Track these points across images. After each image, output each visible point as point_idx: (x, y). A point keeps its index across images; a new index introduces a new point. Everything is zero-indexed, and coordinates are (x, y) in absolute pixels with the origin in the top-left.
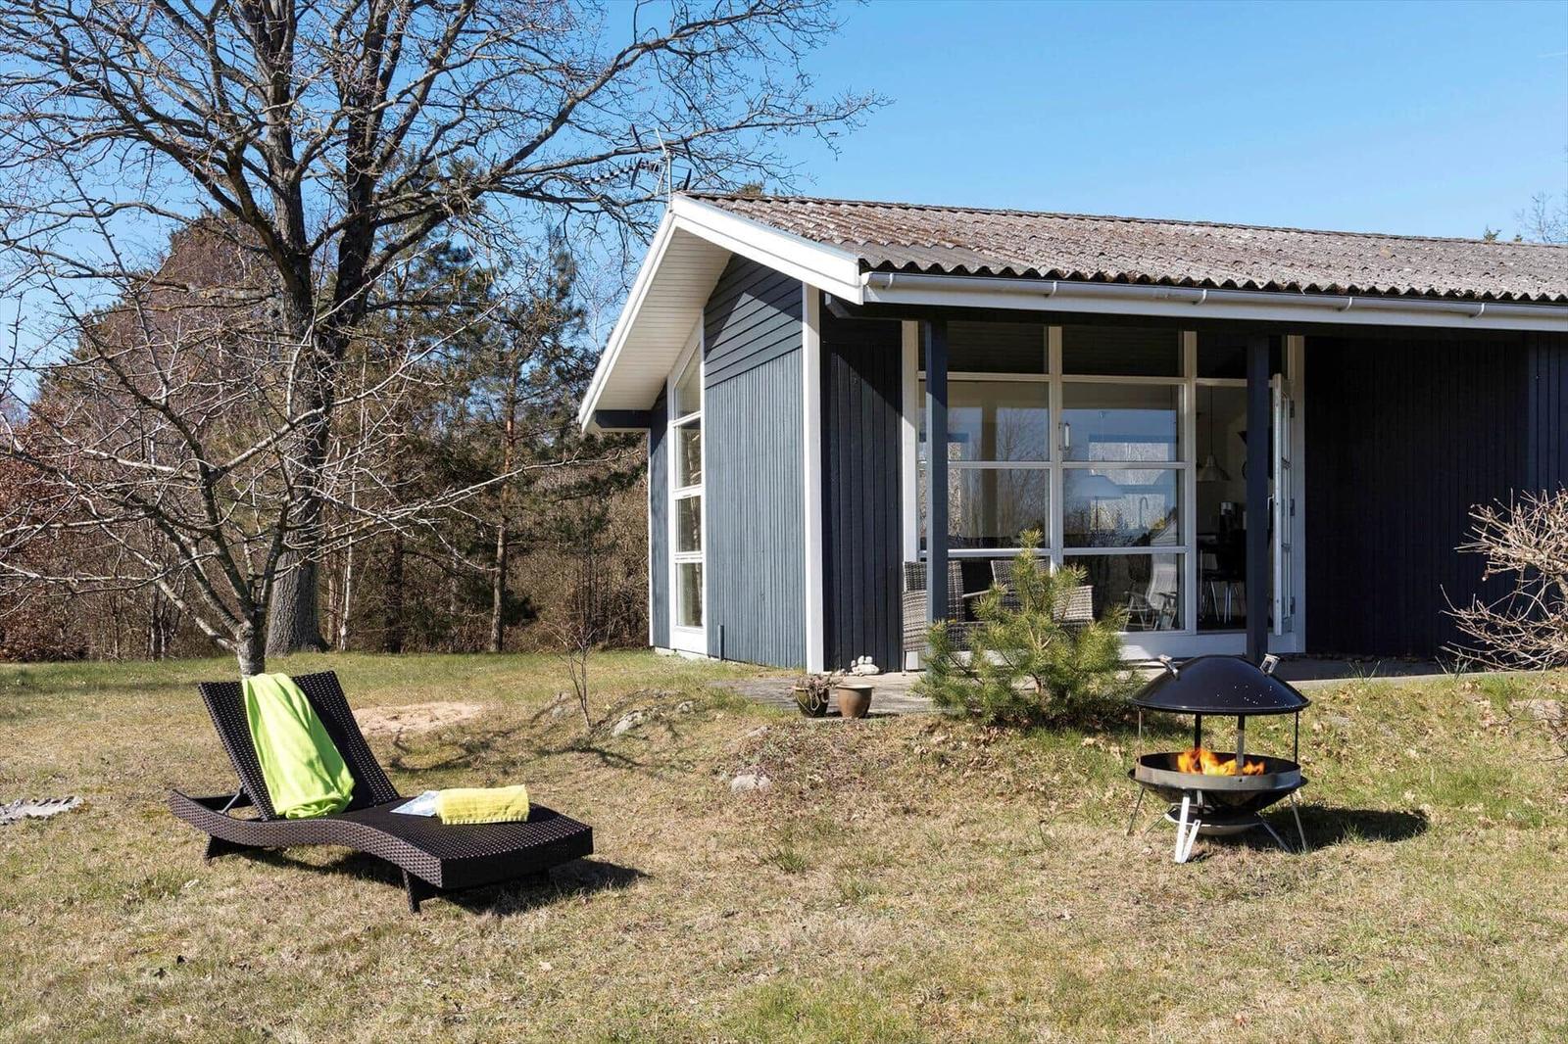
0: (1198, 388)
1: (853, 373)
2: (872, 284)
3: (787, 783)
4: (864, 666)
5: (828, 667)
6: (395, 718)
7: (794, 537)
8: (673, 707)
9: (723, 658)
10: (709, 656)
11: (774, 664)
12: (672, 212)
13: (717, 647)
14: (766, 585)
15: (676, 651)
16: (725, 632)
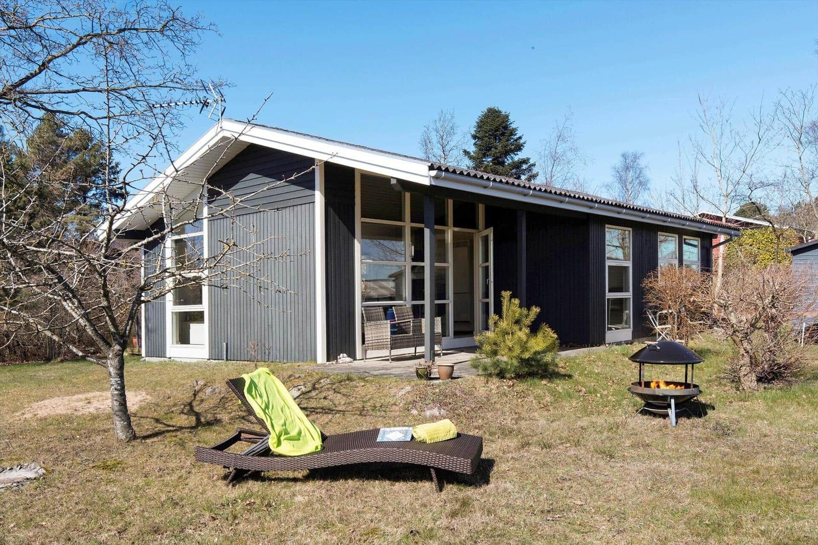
0: (454, 231)
1: (336, 217)
2: (436, 178)
3: (457, 412)
4: (344, 358)
5: (328, 360)
6: (89, 403)
7: (304, 296)
8: (318, 381)
9: (227, 360)
10: (209, 359)
11: (282, 359)
12: (221, 128)
13: (220, 354)
14: (274, 320)
15: (170, 358)
16: (229, 346)
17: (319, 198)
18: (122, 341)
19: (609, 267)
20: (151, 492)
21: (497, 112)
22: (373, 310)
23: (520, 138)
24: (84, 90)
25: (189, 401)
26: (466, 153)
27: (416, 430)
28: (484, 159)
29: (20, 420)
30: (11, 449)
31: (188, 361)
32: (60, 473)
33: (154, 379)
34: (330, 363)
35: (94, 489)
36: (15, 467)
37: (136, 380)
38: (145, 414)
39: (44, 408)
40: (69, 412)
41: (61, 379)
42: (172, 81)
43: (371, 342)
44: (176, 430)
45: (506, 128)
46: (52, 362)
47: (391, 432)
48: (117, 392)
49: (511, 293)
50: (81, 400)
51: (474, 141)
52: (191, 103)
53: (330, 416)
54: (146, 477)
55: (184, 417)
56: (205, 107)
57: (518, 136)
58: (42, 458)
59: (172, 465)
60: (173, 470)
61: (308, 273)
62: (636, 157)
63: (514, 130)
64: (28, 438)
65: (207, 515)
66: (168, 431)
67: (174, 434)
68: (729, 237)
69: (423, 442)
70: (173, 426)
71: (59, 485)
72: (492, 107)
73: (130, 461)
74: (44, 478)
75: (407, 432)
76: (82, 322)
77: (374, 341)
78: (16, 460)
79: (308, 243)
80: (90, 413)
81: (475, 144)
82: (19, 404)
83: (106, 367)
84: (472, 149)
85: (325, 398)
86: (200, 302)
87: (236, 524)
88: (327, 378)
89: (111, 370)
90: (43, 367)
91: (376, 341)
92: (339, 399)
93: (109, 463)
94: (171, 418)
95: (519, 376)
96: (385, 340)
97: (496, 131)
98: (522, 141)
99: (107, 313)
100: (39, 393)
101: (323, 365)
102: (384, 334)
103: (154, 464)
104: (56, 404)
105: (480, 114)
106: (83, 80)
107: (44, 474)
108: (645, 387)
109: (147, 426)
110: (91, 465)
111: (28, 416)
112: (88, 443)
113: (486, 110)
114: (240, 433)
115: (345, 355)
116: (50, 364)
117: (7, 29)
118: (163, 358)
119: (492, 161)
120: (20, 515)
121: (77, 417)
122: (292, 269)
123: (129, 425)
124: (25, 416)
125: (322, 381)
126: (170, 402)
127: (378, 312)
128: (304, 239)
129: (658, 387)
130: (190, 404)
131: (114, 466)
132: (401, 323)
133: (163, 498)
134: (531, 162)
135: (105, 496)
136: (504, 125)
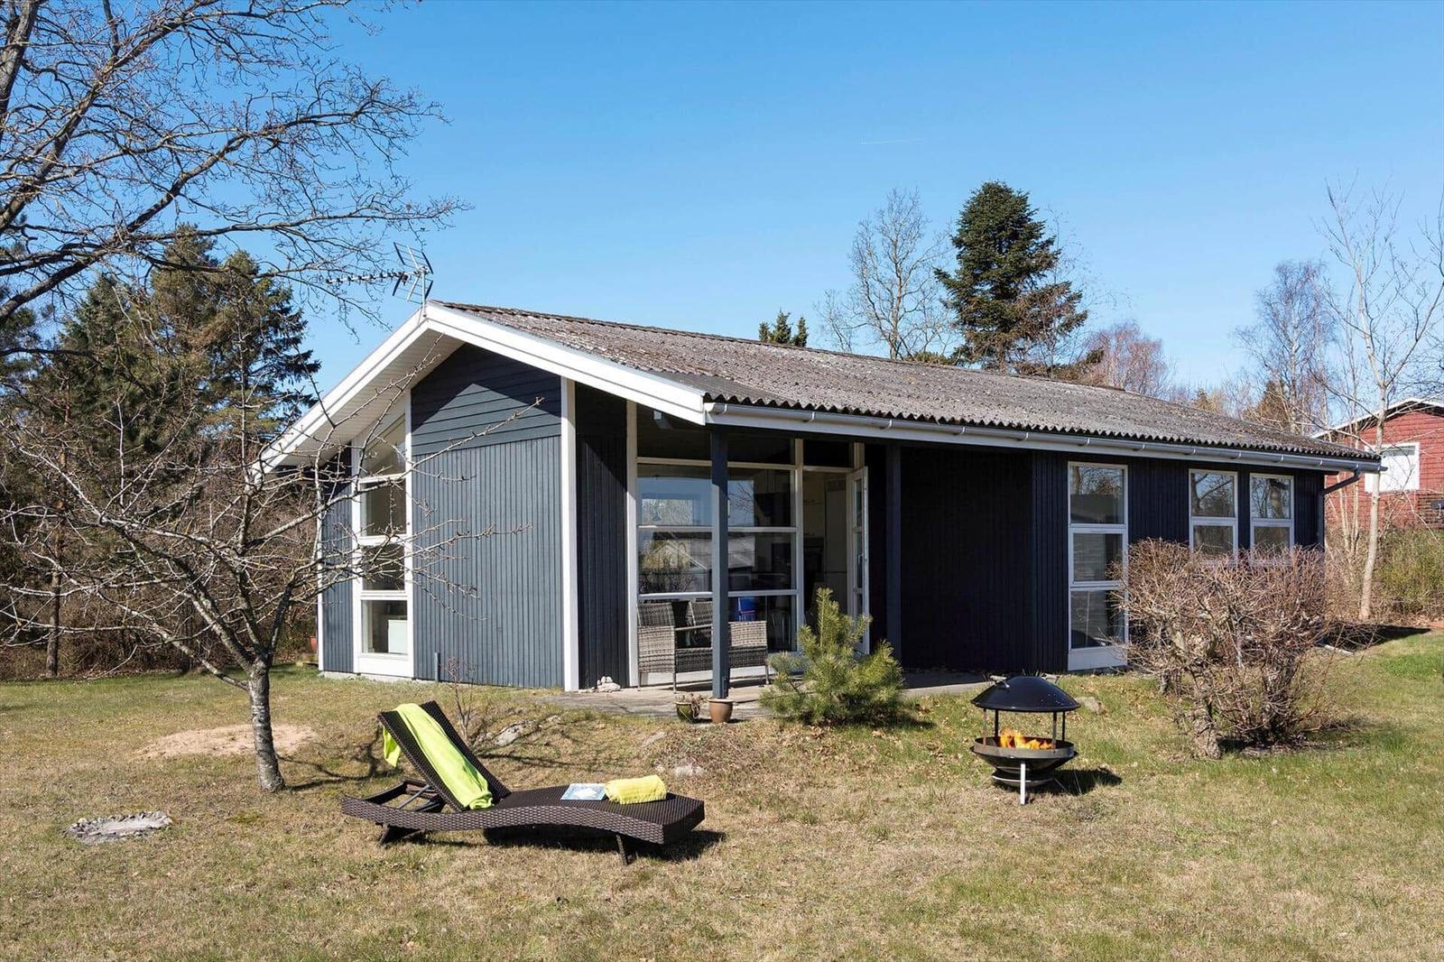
0: (805, 472)
1: (596, 458)
2: (715, 413)
3: (718, 771)
4: (607, 684)
5: (582, 686)
6: (233, 739)
7: (547, 583)
8: (544, 720)
9: (440, 681)
10: (414, 679)
11: (516, 684)
12: (425, 316)
13: (429, 671)
14: (504, 621)
15: (359, 674)
16: (442, 659)
17: (567, 428)
18: (266, 656)
19: (1075, 535)
20: (289, 849)
21: (1002, 191)
22: (655, 608)
23: (1050, 242)
24: (234, 228)
25: (368, 742)
26: (941, 275)
27: (608, 786)
28: (977, 287)
29: (142, 760)
30: (132, 795)
31: (385, 679)
32: (188, 824)
33: (327, 707)
34: (585, 690)
35: (227, 845)
36: (138, 815)
37: (303, 707)
38: (304, 758)
39: (173, 744)
40: (206, 751)
41: (199, 704)
42: (369, 207)
43: (648, 659)
44: (339, 781)
45: (1021, 221)
46: (189, 673)
47: (582, 788)
48: (260, 725)
49: (832, 591)
50: (222, 735)
51: (957, 251)
52: (381, 276)
53: (548, 771)
54: (287, 832)
55: (356, 763)
56: (401, 283)
57: (1044, 239)
58: (169, 807)
59: (320, 822)
60: (321, 828)
61: (552, 546)
62: (1308, 273)
63: (1039, 226)
64: (153, 784)
65: (346, 874)
66: (328, 782)
67: (335, 786)
68: (1352, 474)
69: (616, 803)
70: (337, 776)
71: (187, 837)
72: (993, 181)
73: (272, 815)
74: (170, 829)
75: (601, 789)
76: (217, 629)
77: (651, 659)
78: (139, 807)
79: (551, 500)
80: (232, 754)
81: (959, 256)
82: (140, 737)
83: (248, 690)
84: (953, 267)
85: (547, 744)
86: (401, 585)
87: (375, 885)
88: (559, 715)
89: (253, 693)
90: (176, 683)
91: (655, 658)
92: (567, 746)
93: (246, 816)
94: (338, 765)
95: (839, 723)
96: (667, 657)
97: (1000, 230)
98: (1052, 249)
99: (247, 619)
100: (168, 724)
101: (573, 694)
102: (666, 647)
103: (303, 818)
104: (189, 739)
105: (969, 196)
106: (233, 211)
107: (170, 824)
108: (987, 744)
109: (304, 774)
110: (225, 818)
111: (152, 754)
112: (226, 793)
113: (980, 188)
114: (406, 783)
115: (609, 678)
116: (185, 677)
117: (121, 155)
118: (349, 675)
119: (991, 291)
120: (144, 864)
121: (215, 758)
122: (530, 539)
123: (276, 770)
124: (149, 755)
125: (550, 719)
126: (341, 743)
127: (662, 611)
128: (546, 493)
129: (1012, 743)
130: (369, 747)
131: (253, 819)
132: (703, 628)
133: (302, 855)
134: (1074, 289)
135: (237, 851)
136: (1016, 217)
